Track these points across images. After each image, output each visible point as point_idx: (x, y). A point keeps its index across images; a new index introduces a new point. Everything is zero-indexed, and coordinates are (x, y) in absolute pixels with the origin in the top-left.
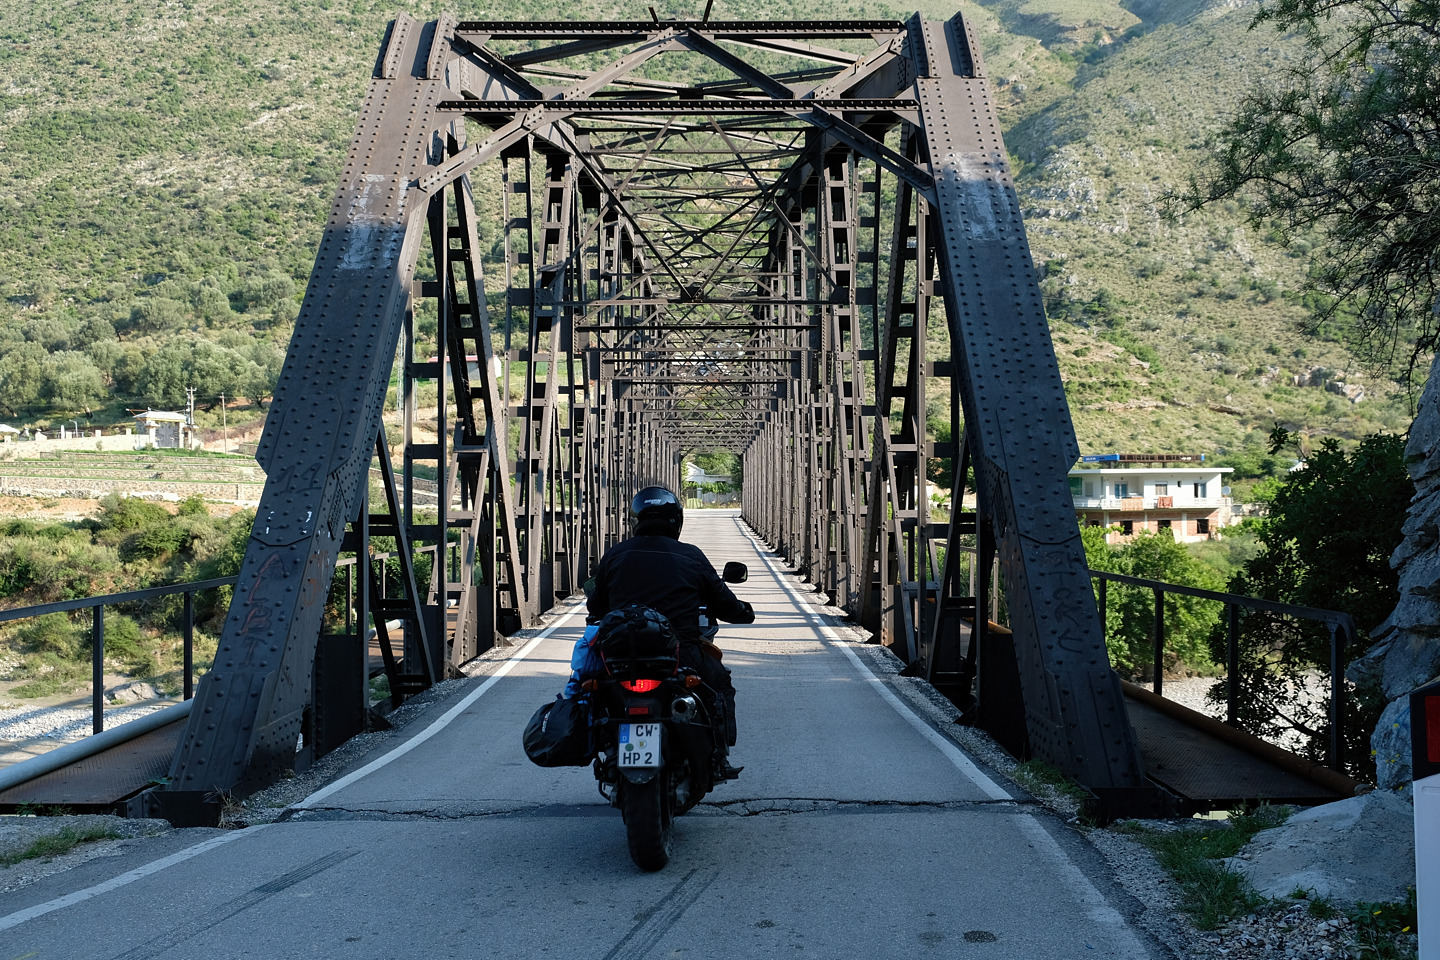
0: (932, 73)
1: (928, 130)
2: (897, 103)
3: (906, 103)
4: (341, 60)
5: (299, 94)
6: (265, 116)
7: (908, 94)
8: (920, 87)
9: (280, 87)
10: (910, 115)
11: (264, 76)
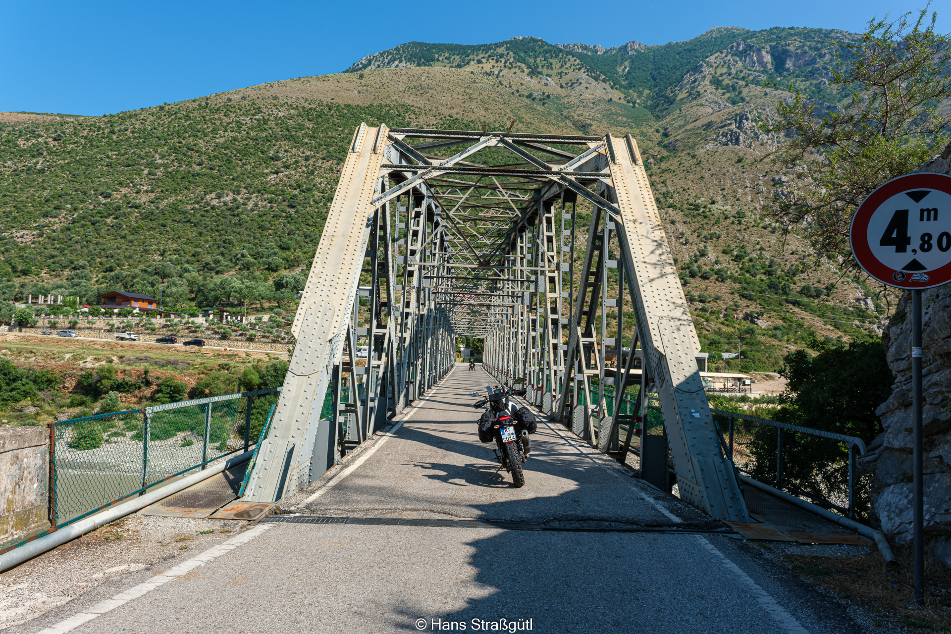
0: (617, 162)
1: (616, 188)
2: (599, 175)
3: (605, 175)
4: (308, 153)
5: (287, 167)
6: (273, 176)
7: (606, 171)
8: (612, 168)
9: (279, 163)
10: (607, 181)
11: (272, 159)
